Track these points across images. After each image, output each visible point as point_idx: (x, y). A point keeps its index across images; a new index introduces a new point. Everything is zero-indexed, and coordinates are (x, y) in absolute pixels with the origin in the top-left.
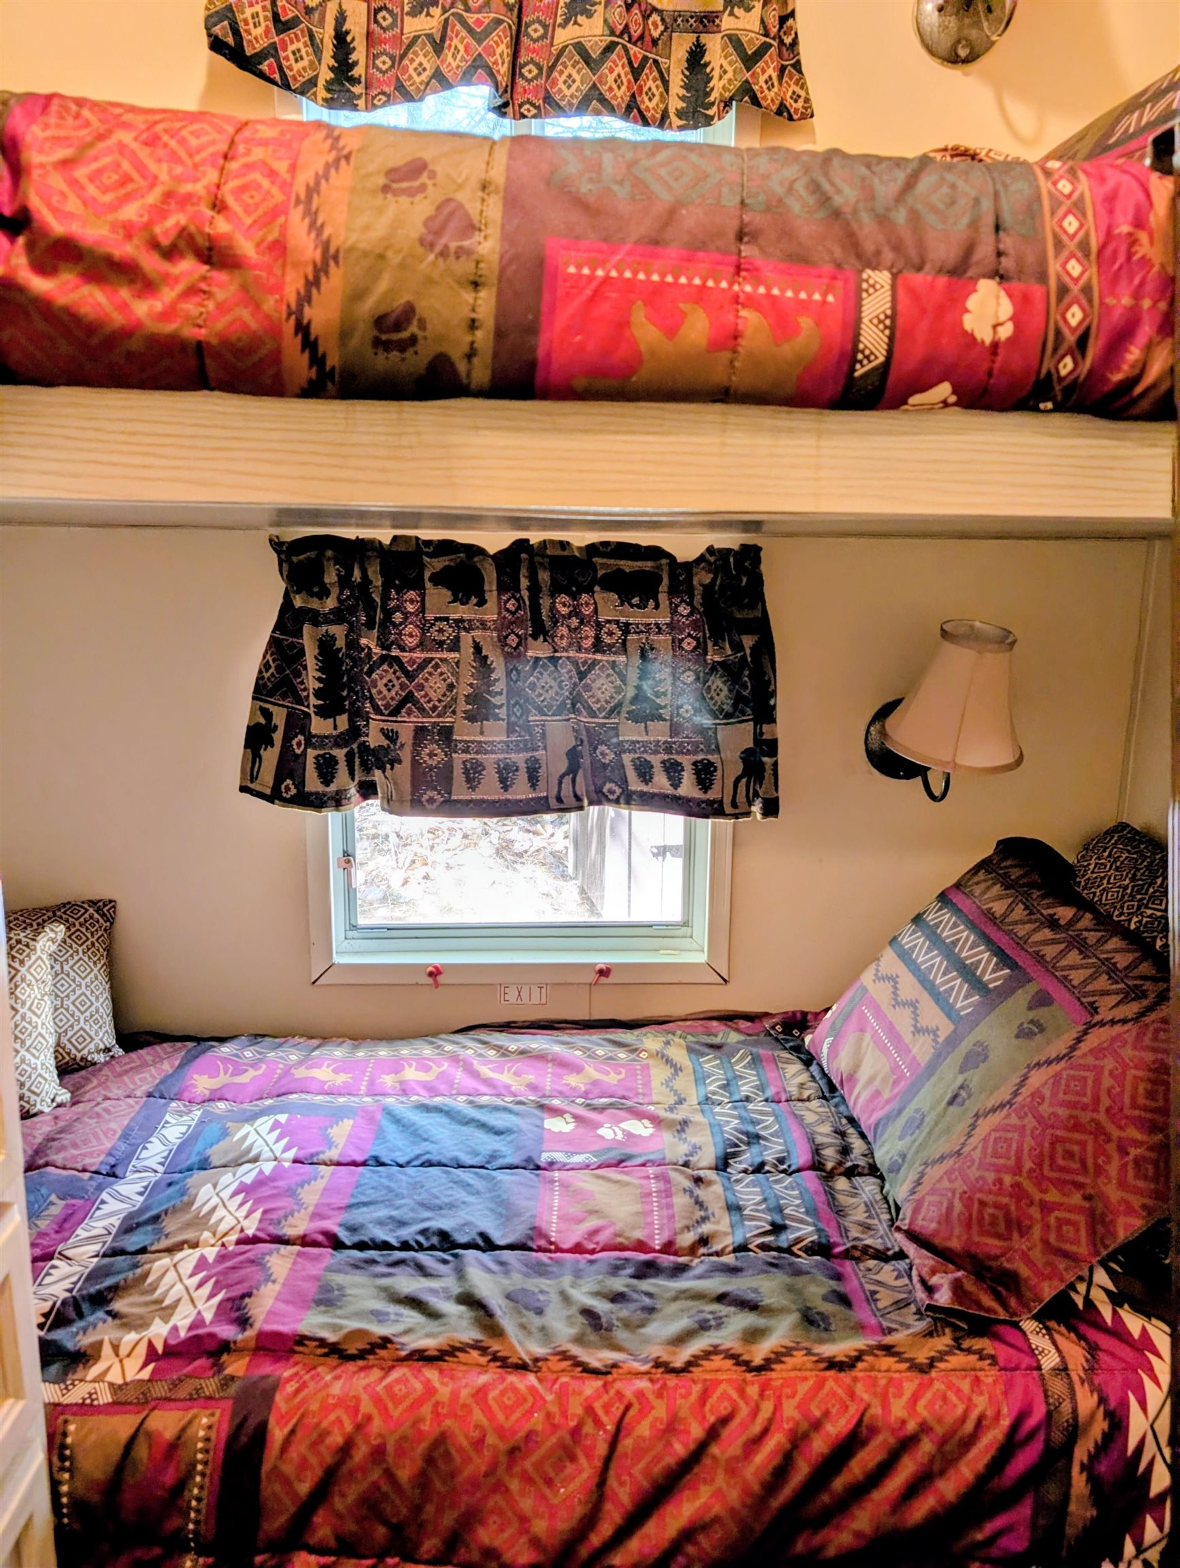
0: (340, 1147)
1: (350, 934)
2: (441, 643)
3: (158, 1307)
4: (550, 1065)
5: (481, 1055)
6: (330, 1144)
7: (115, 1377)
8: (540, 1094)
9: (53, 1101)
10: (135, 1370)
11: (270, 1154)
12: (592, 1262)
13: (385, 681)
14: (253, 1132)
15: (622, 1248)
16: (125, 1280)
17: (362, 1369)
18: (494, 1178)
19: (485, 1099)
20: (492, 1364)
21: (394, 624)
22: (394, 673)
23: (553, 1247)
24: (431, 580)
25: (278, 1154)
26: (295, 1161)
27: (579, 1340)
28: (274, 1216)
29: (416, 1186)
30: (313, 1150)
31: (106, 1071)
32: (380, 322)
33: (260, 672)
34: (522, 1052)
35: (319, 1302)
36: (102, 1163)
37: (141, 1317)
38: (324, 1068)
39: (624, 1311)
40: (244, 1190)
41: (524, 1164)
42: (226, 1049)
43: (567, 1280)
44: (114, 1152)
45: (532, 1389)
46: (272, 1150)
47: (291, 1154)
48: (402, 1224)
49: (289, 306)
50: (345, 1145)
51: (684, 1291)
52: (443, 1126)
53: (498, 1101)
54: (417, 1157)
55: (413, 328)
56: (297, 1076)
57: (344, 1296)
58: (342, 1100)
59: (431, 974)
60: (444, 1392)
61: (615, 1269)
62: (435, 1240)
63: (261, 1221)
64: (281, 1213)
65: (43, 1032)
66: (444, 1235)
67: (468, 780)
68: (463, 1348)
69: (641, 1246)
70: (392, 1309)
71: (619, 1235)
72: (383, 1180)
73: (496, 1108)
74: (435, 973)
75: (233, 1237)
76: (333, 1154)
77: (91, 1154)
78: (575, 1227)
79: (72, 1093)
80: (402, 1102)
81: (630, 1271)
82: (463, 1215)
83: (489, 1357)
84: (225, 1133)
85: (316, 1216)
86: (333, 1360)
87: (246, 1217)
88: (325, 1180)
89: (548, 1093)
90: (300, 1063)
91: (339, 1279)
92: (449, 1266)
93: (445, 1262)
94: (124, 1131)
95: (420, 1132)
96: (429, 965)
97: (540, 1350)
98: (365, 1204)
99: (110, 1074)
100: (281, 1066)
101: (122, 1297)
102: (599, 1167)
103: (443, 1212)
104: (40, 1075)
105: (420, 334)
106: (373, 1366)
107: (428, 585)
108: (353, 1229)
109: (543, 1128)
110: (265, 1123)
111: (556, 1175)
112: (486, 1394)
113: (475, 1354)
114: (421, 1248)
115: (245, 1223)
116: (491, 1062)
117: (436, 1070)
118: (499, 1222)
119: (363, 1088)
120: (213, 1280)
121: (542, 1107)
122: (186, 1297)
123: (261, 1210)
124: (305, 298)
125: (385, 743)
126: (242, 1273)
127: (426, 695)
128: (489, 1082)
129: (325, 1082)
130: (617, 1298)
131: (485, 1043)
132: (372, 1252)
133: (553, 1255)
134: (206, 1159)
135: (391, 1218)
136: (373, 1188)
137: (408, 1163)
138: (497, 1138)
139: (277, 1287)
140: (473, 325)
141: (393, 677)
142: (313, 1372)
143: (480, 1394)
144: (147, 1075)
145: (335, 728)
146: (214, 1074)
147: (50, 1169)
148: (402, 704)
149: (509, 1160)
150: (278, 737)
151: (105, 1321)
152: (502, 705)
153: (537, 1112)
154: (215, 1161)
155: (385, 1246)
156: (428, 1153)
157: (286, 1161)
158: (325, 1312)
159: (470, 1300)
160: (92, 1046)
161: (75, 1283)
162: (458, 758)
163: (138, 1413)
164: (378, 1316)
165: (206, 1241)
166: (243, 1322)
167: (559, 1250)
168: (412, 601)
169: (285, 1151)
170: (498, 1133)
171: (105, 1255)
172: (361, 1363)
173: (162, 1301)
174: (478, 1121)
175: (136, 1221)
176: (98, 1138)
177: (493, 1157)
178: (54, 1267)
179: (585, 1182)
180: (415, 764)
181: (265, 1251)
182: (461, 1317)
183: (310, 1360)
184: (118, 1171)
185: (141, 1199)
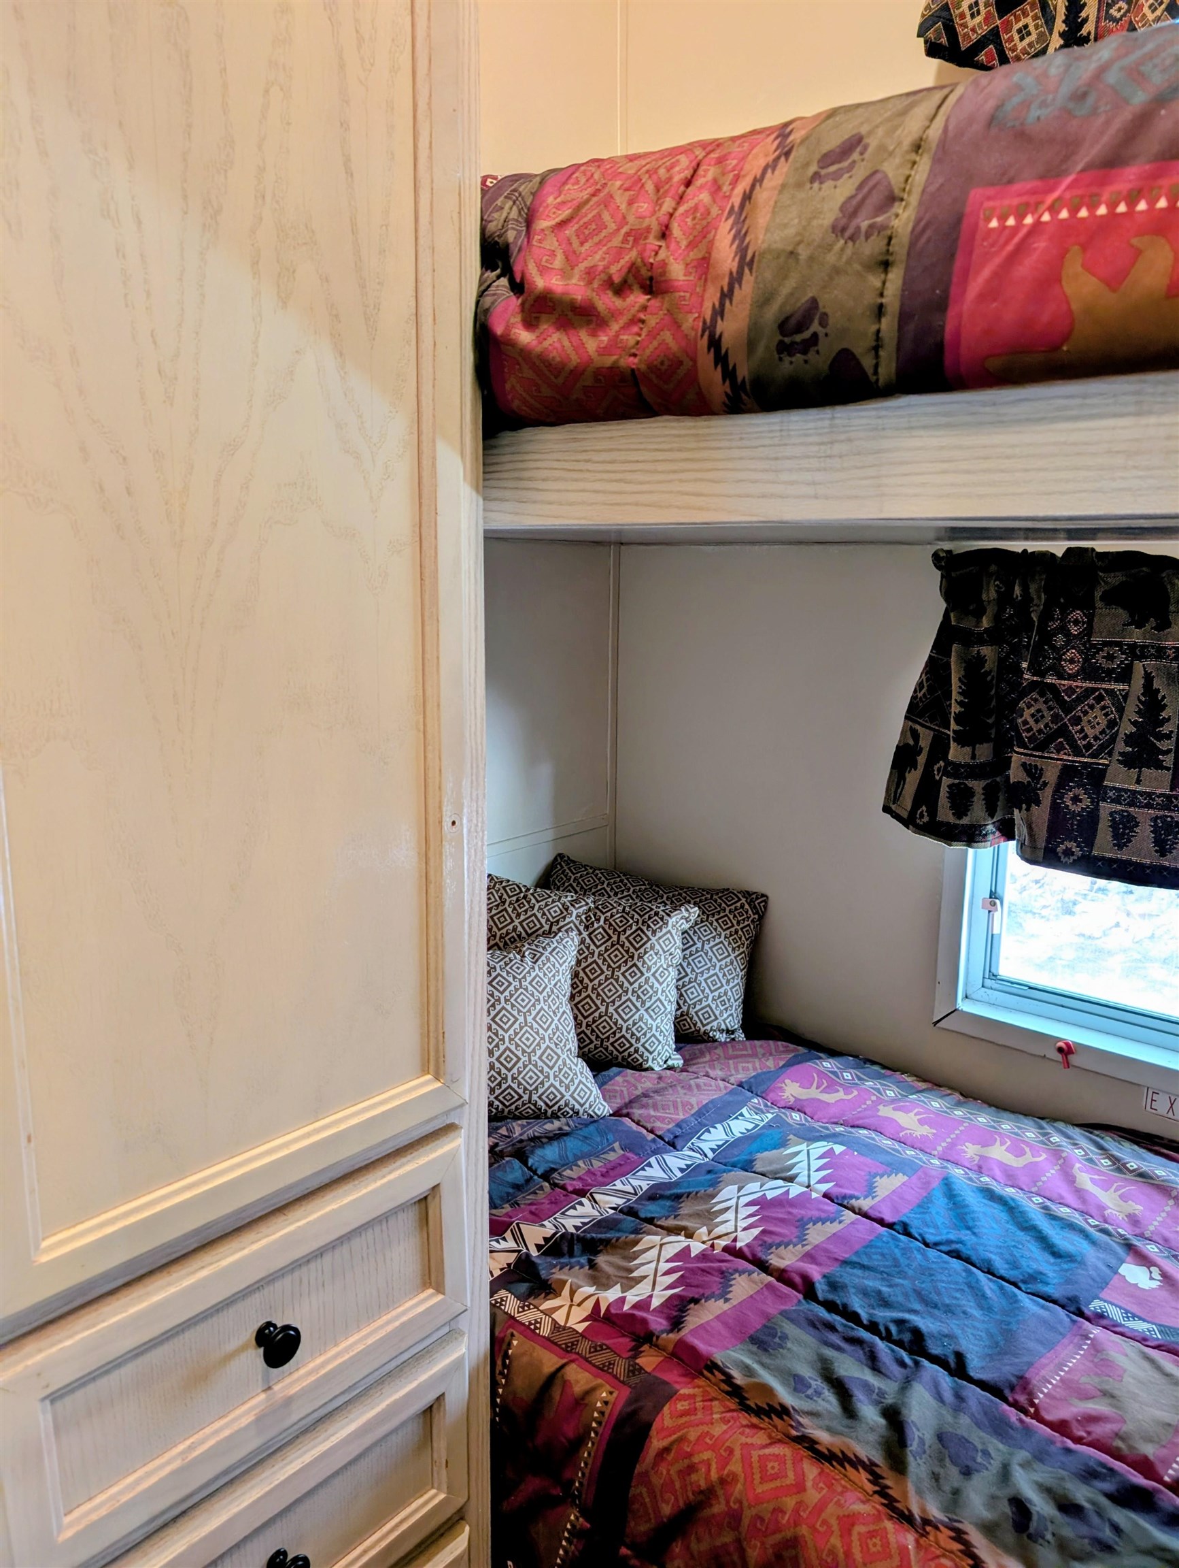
0: (877, 1199)
1: (988, 983)
2: (1110, 672)
3: (625, 1274)
4: (1171, 1202)
5: (1091, 1160)
6: (870, 1191)
7: (560, 1317)
8: (1138, 1231)
9: (665, 1062)
10: (577, 1320)
11: (806, 1179)
12: (1068, 1451)
13: (1032, 710)
14: (805, 1152)
15: (1117, 1455)
16: (618, 1239)
17: (753, 1426)
18: (1017, 1301)
19: (1064, 1211)
20: (876, 1496)
21: (1053, 647)
22: (1045, 702)
23: (1032, 1410)
24: (1102, 599)
25: (812, 1183)
26: (826, 1195)
27: (989, 1529)
28: (768, 1239)
29: (927, 1272)
30: (848, 1192)
31: (719, 1051)
32: (784, 326)
33: (915, 691)
34: (1142, 1175)
35: (754, 1340)
36: (669, 1130)
37: (608, 1277)
38: (912, 1114)
39: (1068, 1528)
40: (762, 1203)
41: (1064, 1301)
42: (828, 1064)
43: (1023, 1455)
44: (684, 1125)
45: (903, 1551)
46: (809, 1176)
47: (824, 1187)
48: (885, 1303)
49: (704, 322)
50: (884, 1200)
51: (1164, 1549)
52: (997, 1221)
53: (1078, 1219)
54: (949, 1242)
55: (815, 327)
56: (880, 1113)
57: (782, 1347)
58: (910, 1152)
59: (1060, 1050)
60: (813, 1496)
61: (1090, 1474)
62: (907, 1337)
63: (756, 1238)
64: (778, 1240)
65: (663, 998)
66: (917, 1334)
67: (1116, 836)
68: (856, 1463)
69: (1145, 1466)
70: (817, 1383)
71: (1122, 1439)
72: (896, 1251)
73: (1071, 1226)
74: (1066, 1051)
75: (722, 1243)
76: (865, 1204)
77: (662, 1119)
78: (1076, 1402)
79: (685, 1061)
80: (970, 1179)
81: (1108, 1486)
82: (952, 1325)
83: (877, 1488)
84: (784, 1144)
85: (810, 1257)
86: (732, 1404)
87: (745, 1229)
88: (841, 1226)
89: (1148, 1234)
90: (893, 1101)
91: (789, 1328)
92: (902, 1370)
93: (902, 1364)
94: (700, 1109)
95: (968, 1217)
96: (1060, 1040)
97: (935, 1512)
98: (863, 1267)
99: (722, 1054)
100: (874, 1098)
101: (608, 1253)
102: (1158, 1347)
103: (936, 1312)
104: (654, 1035)
105: (821, 331)
106: (762, 1429)
107: (1099, 604)
108: (833, 1285)
109: (1116, 1272)
110: (820, 1147)
111: (1096, 1331)
112: (853, 1525)
113: (864, 1476)
114: (888, 1338)
115: (740, 1234)
116: (1099, 1173)
117: (1028, 1158)
118: (987, 1351)
119: (940, 1148)
120: (680, 1273)
121: (1129, 1247)
122: (652, 1277)
123: (761, 1229)
124: (719, 312)
125: (1026, 779)
126: (708, 1278)
127: (1082, 730)
128: (1080, 1193)
129: (903, 1129)
130: (1069, 1508)
131: (1101, 1148)
132: (838, 1318)
133: (1028, 1420)
134: (752, 1161)
135: (879, 1292)
136: (883, 1255)
137: (936, 1244)
138: (1052, 1260)
139: (726, 1306)
140: (880, 310)
141: (1043, 707)
142: (708, 1403)
143: (848, 1522)
144: (750, 1066)
145: (973, 757)
146: (806, 1085)
147: (627, 1121)
148: (1051, 738)
149: (1048, 1290)
150: (922, 759)
151: (582, 1267)
152: (1169, 751)
153: (1120, 1251)
154: (759, 1167)
155: (854, 1317)
156: (961, 1242)
157: (816, 1191)
158: (752, 1353)
159: (894, 1417)
160: (715, 1024)
161: (584, 1224)
162: (1106, 808)
163: (562, 1358)
164: (798, 1384)
165: (700, 1235)
166: (676, 1323)
167: (1037, 1417)
168: (1076, 622)
169: (820, 1182)
170: (1056, 1253)
171: (621, 1211)
172: (755, 1420)
173: (632, 1271)
174: (1040, 1232)
175: (662, 1192)
176: (676, 1107)
177: (1034, 1277)
178: (581, 1204)
179: (1124, 1355)
180: (1056, 808)
181: (740, 1268)
182: (872, 1429)
183: (713, 1392)
184: (679, 1143)
185: (679, 1175)
